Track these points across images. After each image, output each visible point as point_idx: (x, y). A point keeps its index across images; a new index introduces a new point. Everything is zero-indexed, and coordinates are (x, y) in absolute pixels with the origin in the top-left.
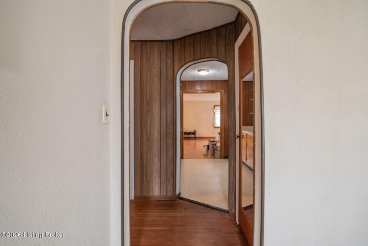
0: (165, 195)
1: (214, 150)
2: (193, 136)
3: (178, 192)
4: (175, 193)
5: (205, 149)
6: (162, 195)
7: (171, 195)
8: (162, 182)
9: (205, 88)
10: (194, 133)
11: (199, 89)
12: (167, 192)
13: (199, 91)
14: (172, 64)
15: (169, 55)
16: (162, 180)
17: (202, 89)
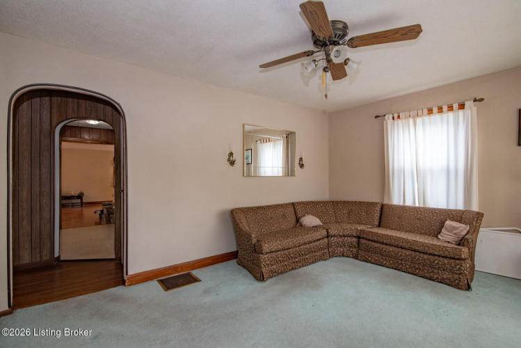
0: (38, 259)
1: (109, 215)
2: (79, 201)
3: (56, 255)
4: (54, 256)
5: (97, 216)
6: (34, 261)
7: (48, 258)
8: (33, 247)
9: (95, 136)
10: (80, 196)
11: (87, 137)
12: (41, 257)
13: (87, 140)
14: (48, 116)
15: (45, 106)
16: (33, 245)
17: (91, 138)
